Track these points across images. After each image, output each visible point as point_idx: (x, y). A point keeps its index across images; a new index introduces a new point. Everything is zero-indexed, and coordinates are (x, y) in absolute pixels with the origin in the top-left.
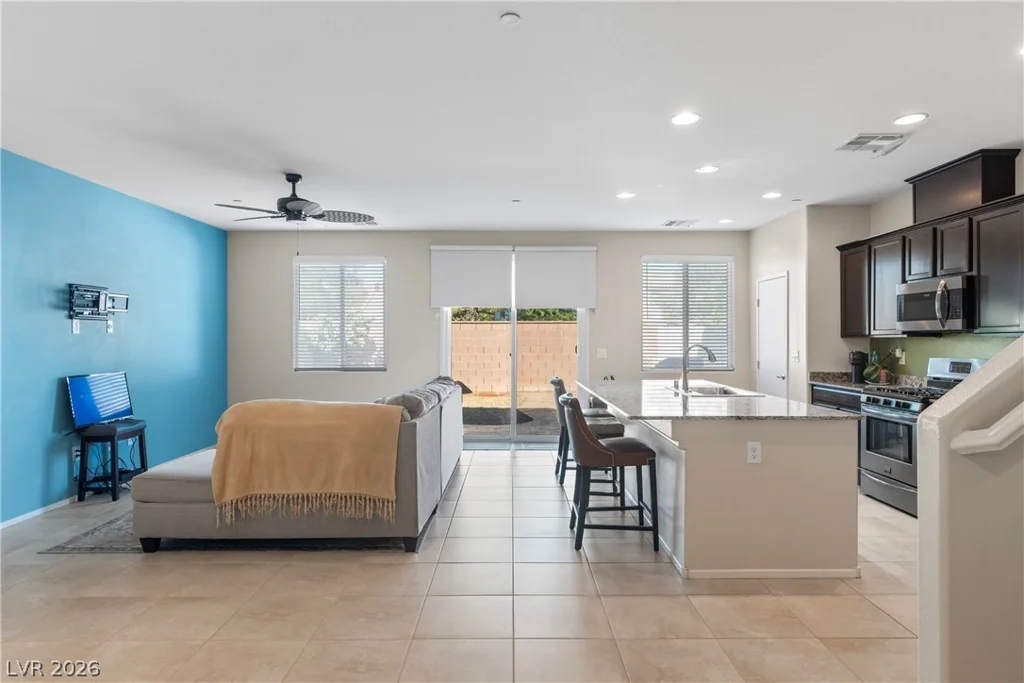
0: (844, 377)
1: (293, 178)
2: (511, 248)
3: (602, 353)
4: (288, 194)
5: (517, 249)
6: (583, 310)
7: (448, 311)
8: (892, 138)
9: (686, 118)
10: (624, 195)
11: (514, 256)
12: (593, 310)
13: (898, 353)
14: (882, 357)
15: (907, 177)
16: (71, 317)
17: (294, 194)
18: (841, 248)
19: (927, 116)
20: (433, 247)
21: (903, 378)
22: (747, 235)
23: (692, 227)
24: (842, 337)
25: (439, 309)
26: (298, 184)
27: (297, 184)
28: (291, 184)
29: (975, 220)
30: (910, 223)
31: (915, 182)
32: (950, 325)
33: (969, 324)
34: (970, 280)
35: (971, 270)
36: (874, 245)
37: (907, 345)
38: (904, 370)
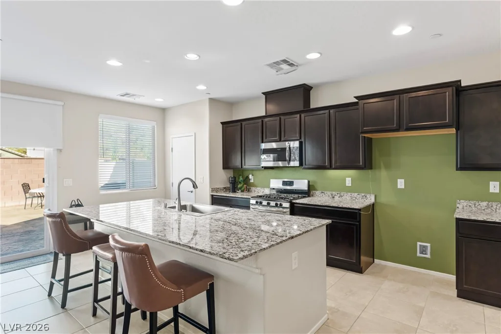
0: (226, 189)
3: (68, 182)
10: (114, 63)
12: (60, 150)
13: (250, 177)
14: (244, 179)
18: (222, 123)
19: (321, 54)
21: (253, 189)
22: (163, 110)
23: (138, 100)
24: (223, 169)
29: (303, 115)
30: (264, 114)
31: (267, 94)
32: (292, 164)
33: (301, 164)
34: (301, 143)
35: (300, 138)
36: (244, 123)
37: (254, 172)
38: (253, 185)
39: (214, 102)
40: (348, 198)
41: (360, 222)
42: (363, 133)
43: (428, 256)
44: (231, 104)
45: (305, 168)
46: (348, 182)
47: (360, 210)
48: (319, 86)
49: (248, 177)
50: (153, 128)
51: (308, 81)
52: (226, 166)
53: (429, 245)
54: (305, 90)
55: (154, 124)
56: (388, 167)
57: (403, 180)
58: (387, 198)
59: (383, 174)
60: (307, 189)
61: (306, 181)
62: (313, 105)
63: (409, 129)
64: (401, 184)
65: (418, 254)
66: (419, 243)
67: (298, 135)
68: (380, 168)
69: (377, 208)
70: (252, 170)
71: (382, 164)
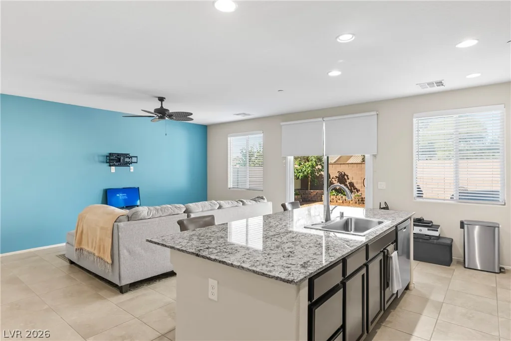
1: (161, 99)
2: (322, 119)
3: (382, 185)
4: (159, 107)
5: (325, 119)
6: (369, 155)
7: (291, 158)
11: (324, 124)
12: (375, 156)
16: (110, 166)
17: (162, 107)
20: (282, 124)
25: (286, 158)
27: (163, 102)
28: (160, 102)
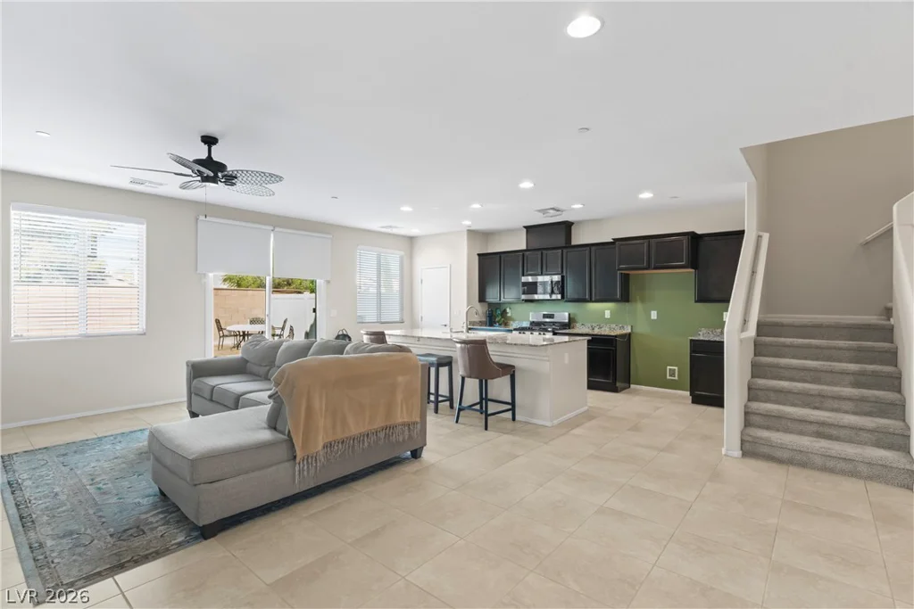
0: (482, 323)
1: (210, 141)
2: (272, 228)
4: (204, 156)
5: (277, 229)
6: (322, 281)
7: (214, 279)
8: (558, 210)
9: (527, 185)
11: (272, 235)
12: (328, 282)
13: (508, 310)
14: (501, 312)
15: (526, 225)
17: (209, 156)
18: (479, 255)
20: (201, 217)
21: (510, 322)
22: (411, 240)
24: (479, 302)
25: (205, 274)
26: (213, 148)
29: (565, 251)
30: (524, 247)
31: (528, 228)
32: (554, 297)
33: (563, 297)
34: (563, 277)
35: (562, 272)
36: (503, 256)
37: (512, 306)
38: (511, 319)
39: (473, 234)
40: (607, 329)
41: (616, 347)
42: (619, 270)
43: (676, 378)
44: (486, 235)
45: (566, 301)
46: (607, 314)
47: (616, 336)
48: (580, 222)
49: (505, 310)
50: (402, 258)
51: (570, 219)
52: (482, 299)
53: (676, 368)
54: (567, 226)
55: (402, 253)
56: (643, 300)
57: (656, 312)
58: (642, 328)
59: (639, 306)
60: (567, 321)
61: (567, 314)
62: (575, 242)
63: (656, 268)
64: (654, 315)
65: (668, 377)
66: (668, 367)
67: (560, 269)
68: (636, 301)
69: (633, 337)
70: (510, 303)
71: (638, 297)
